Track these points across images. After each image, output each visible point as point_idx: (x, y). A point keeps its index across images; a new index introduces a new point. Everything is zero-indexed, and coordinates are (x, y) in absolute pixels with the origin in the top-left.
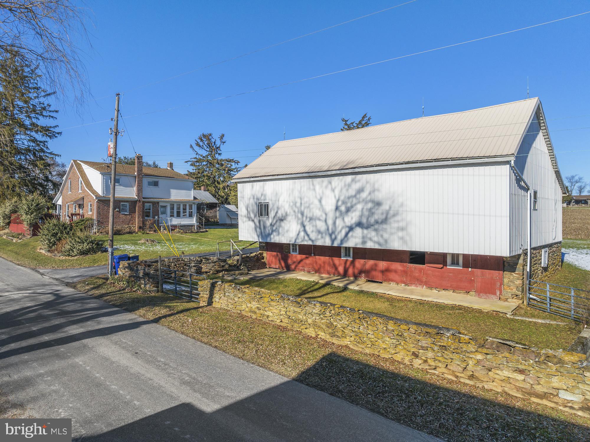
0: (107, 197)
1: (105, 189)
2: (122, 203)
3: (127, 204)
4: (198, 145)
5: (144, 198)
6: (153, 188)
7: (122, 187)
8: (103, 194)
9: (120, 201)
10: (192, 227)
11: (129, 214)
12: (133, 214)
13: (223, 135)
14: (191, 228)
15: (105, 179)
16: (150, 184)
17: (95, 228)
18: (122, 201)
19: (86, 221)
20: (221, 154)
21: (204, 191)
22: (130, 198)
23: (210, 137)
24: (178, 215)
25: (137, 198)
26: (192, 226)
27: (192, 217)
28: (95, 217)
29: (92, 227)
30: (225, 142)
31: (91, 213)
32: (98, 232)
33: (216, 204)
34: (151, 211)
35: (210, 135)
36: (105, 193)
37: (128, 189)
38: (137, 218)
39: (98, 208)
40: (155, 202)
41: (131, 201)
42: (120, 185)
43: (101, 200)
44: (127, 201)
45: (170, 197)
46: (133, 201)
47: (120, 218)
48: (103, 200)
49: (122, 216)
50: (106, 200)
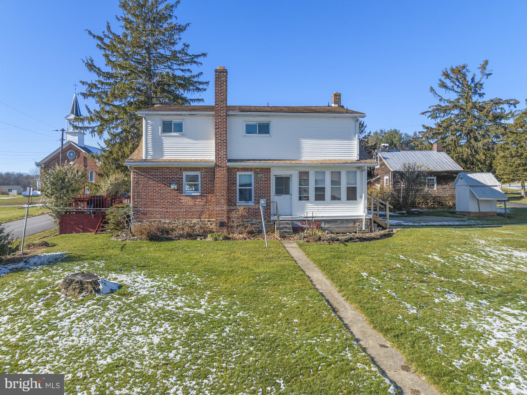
0: (156, 160)
1: (150, 145)
2: (186, 173)
3: (199, 174)
4: (443, 85)
5: (229, 161)
6: (257, 138)
7: (186, 140)
8: (147, 154)
9: (181, 168)
10: (355, 223)
11: (202, 196)
12: (210, 195)
13: (486, 63)
14: (352, 225)
15: (152, 125)
16: (250, 129)
18: (186, 169)
20: (484, 94)
21: (438, 151)
23: (464, 70)
24: (320, 196)
25: (215, 161)
26: (354, 221)
30: (490, 74)
33: (457, 172)
34: (253, 187)
35: (464, 67)
36: (151, 153)
37: (200, 143)
40: (260, 168)
41: (207, 168)
42: (183, 136)
43: (141, 168)
44: (196, 168)
45: (300, 157)
46: (209, 168)
47: (182, 203)
48: (146, 168)
49: (186, 201)
50: (151, 168)
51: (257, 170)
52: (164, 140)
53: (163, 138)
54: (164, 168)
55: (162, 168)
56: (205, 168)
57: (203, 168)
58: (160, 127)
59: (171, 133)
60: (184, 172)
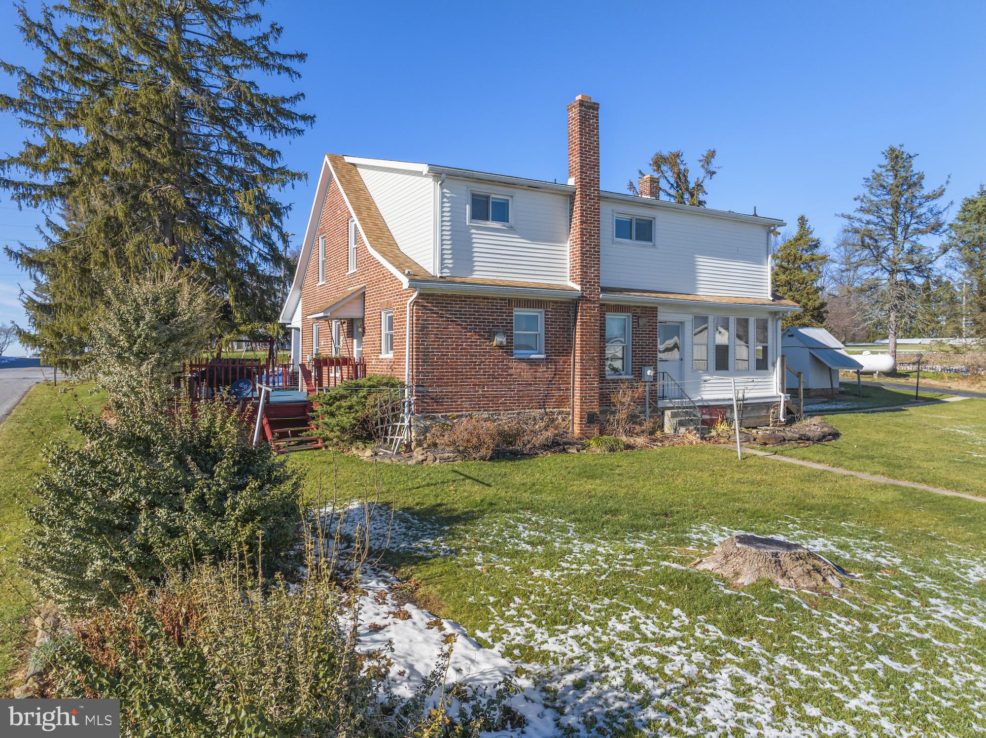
0: (458, 280)
1: (448, 245)
2: (518, 312)
3: (538, 313)
5: (604, 290)
7: (517, 241)
8: (443, 266)
9: (510, 300)
10: (768, 410)
11: (547, 360)
12: (561, 359)
14: (763, 413)
15: (451, 199)
16: (623, 229)
17: (406, 423)
18: (519, 303)
19: (369, 393)
22: (550, 288)
24: (722, 361)
25: (578, 288)
26: (767, 405)
27: (767, 368)
28: (406, 374)
29: (396, 418)
31: (390, 355)
32: (419, 444)
34: (628, 344)
36: (449, 262)
37: (542, 249)
38: (577, 378)
39: (421, 330)
40: (643, 307)
41: (556, 302)
42: (512, 230)
43: (433, 295)
44: (539, 301)
45: (695, 289)
46: (561, 302)
47: (511, 375)
48: (442, 296)
49: (519, 370)
50: (452, 296)
51: (638, 310)
52: (474, 236)
53: (473, 231)
54: (478, 297)
55: (475, 298)
56: (553, 302)
57: (550, 301)
58: (468, 207)
59: (488, 223)
60: (515, 309)
